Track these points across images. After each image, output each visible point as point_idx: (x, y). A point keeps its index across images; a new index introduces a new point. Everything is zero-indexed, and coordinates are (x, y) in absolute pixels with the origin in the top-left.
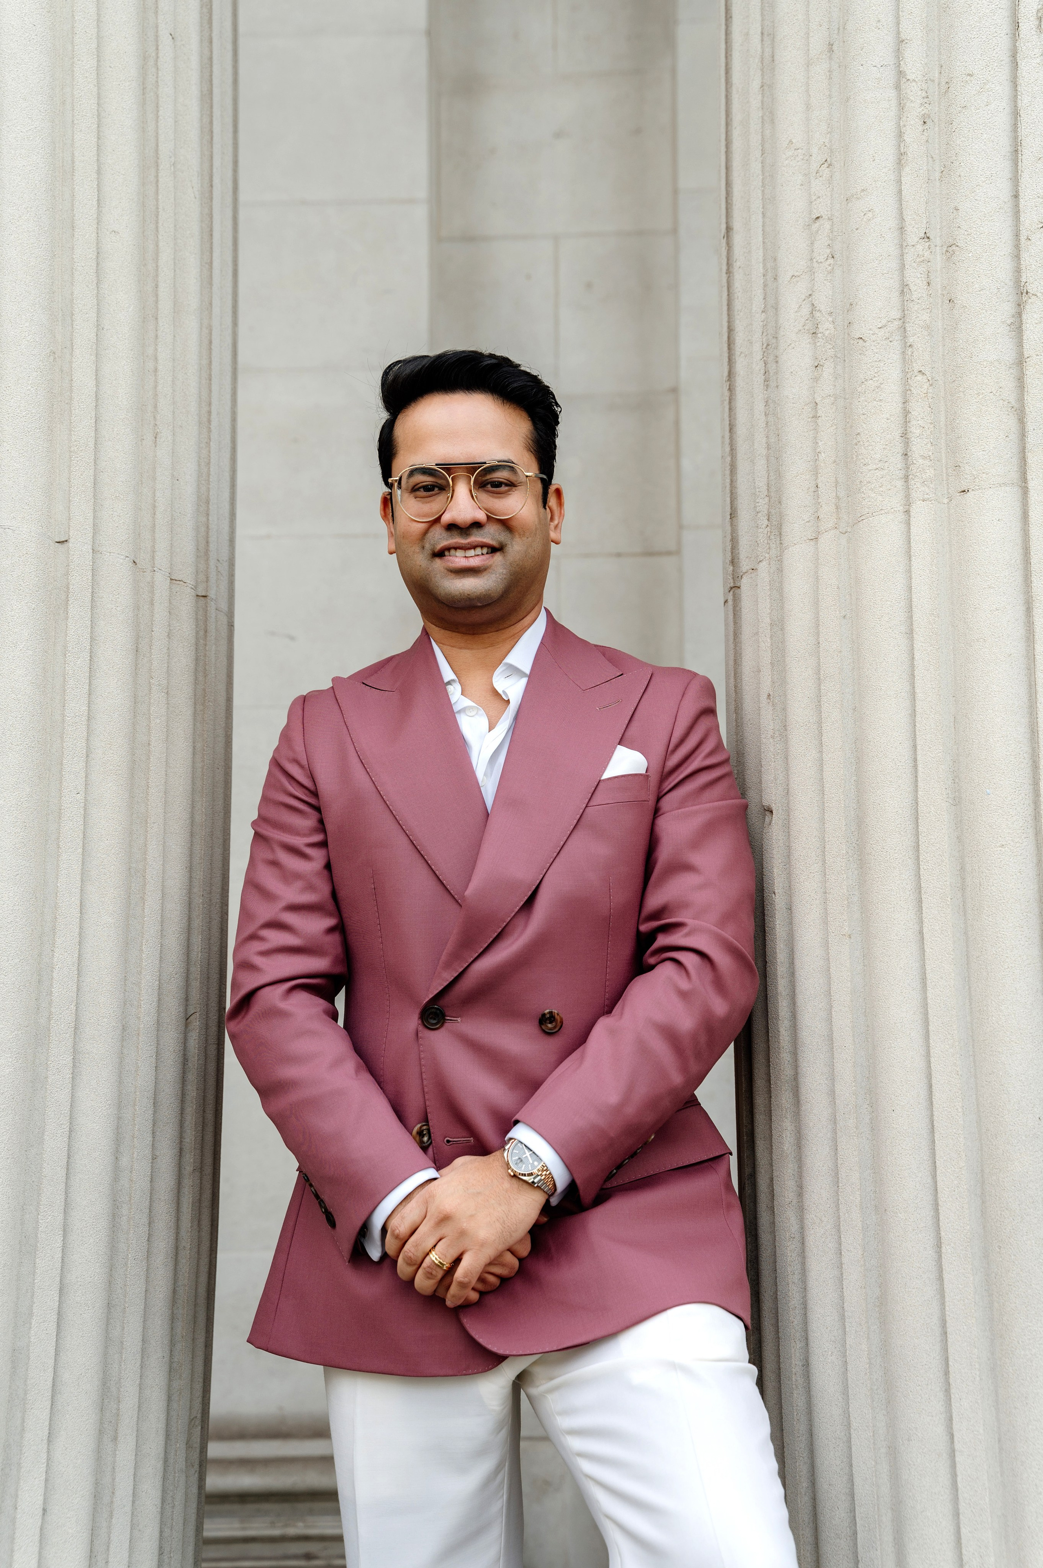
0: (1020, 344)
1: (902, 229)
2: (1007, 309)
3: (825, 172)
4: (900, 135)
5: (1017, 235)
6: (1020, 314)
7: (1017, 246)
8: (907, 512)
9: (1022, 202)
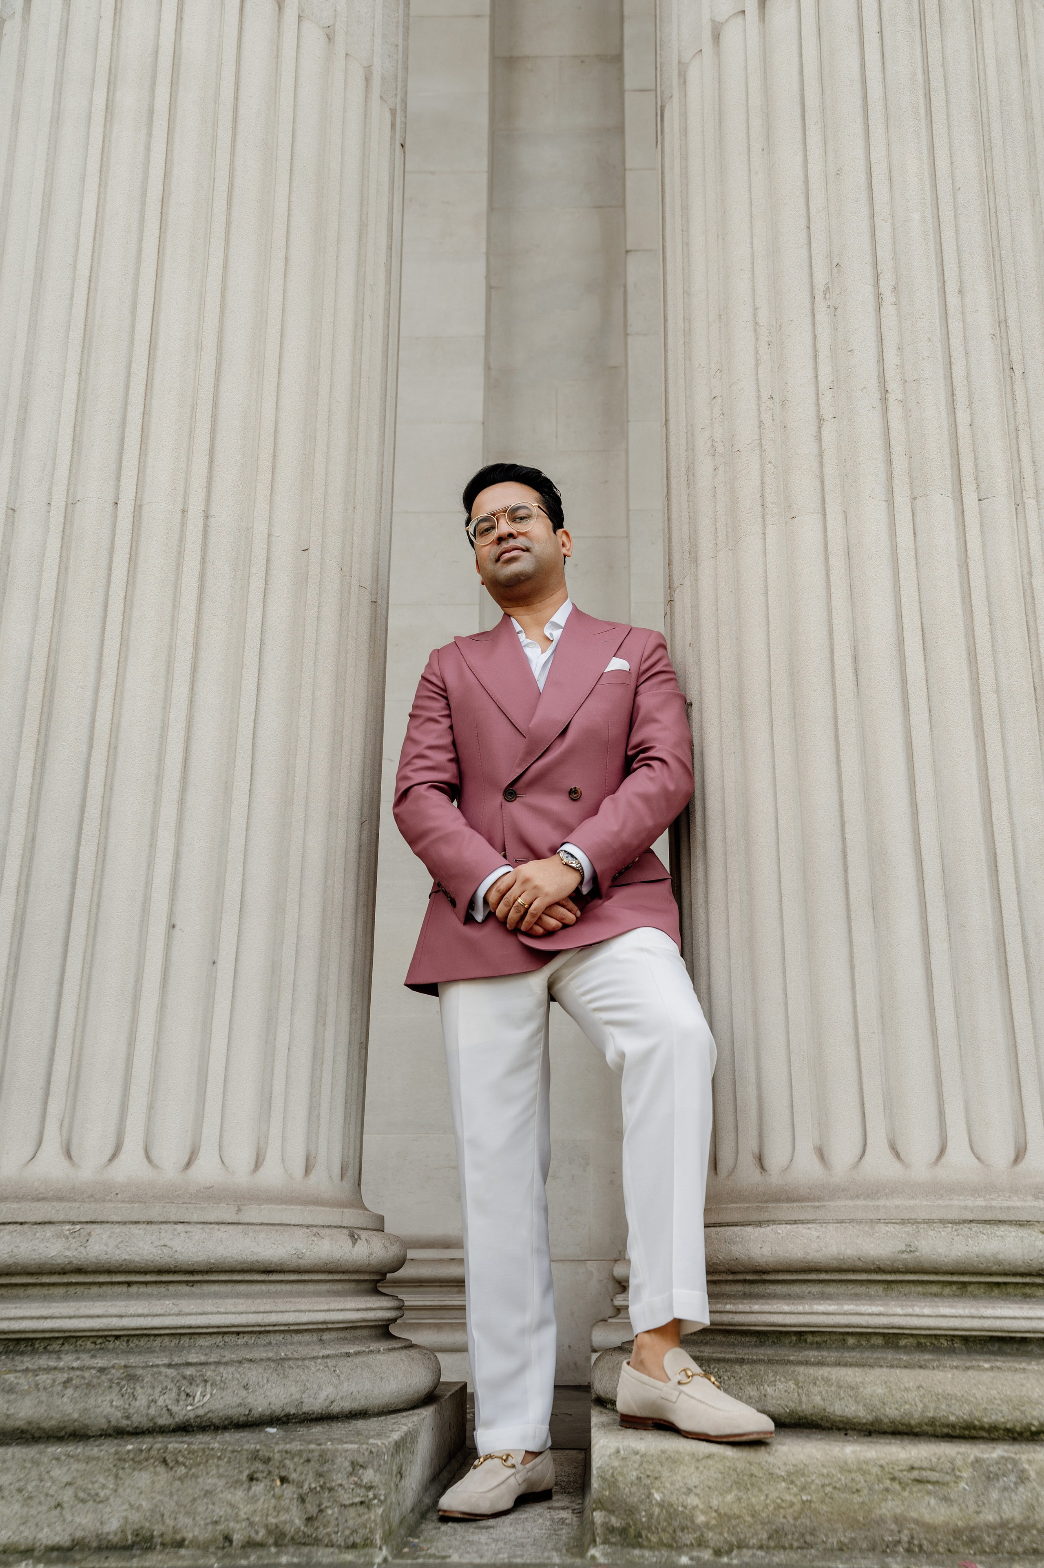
0: (821, 446)
1: (759, 397)
2: (813, 429)
3: (718, 374)
4: (757, 352)
5: (818, 395)
6: (820, 432)
7: (818, 400)
8: (764, 534)
9: (819, 377)
